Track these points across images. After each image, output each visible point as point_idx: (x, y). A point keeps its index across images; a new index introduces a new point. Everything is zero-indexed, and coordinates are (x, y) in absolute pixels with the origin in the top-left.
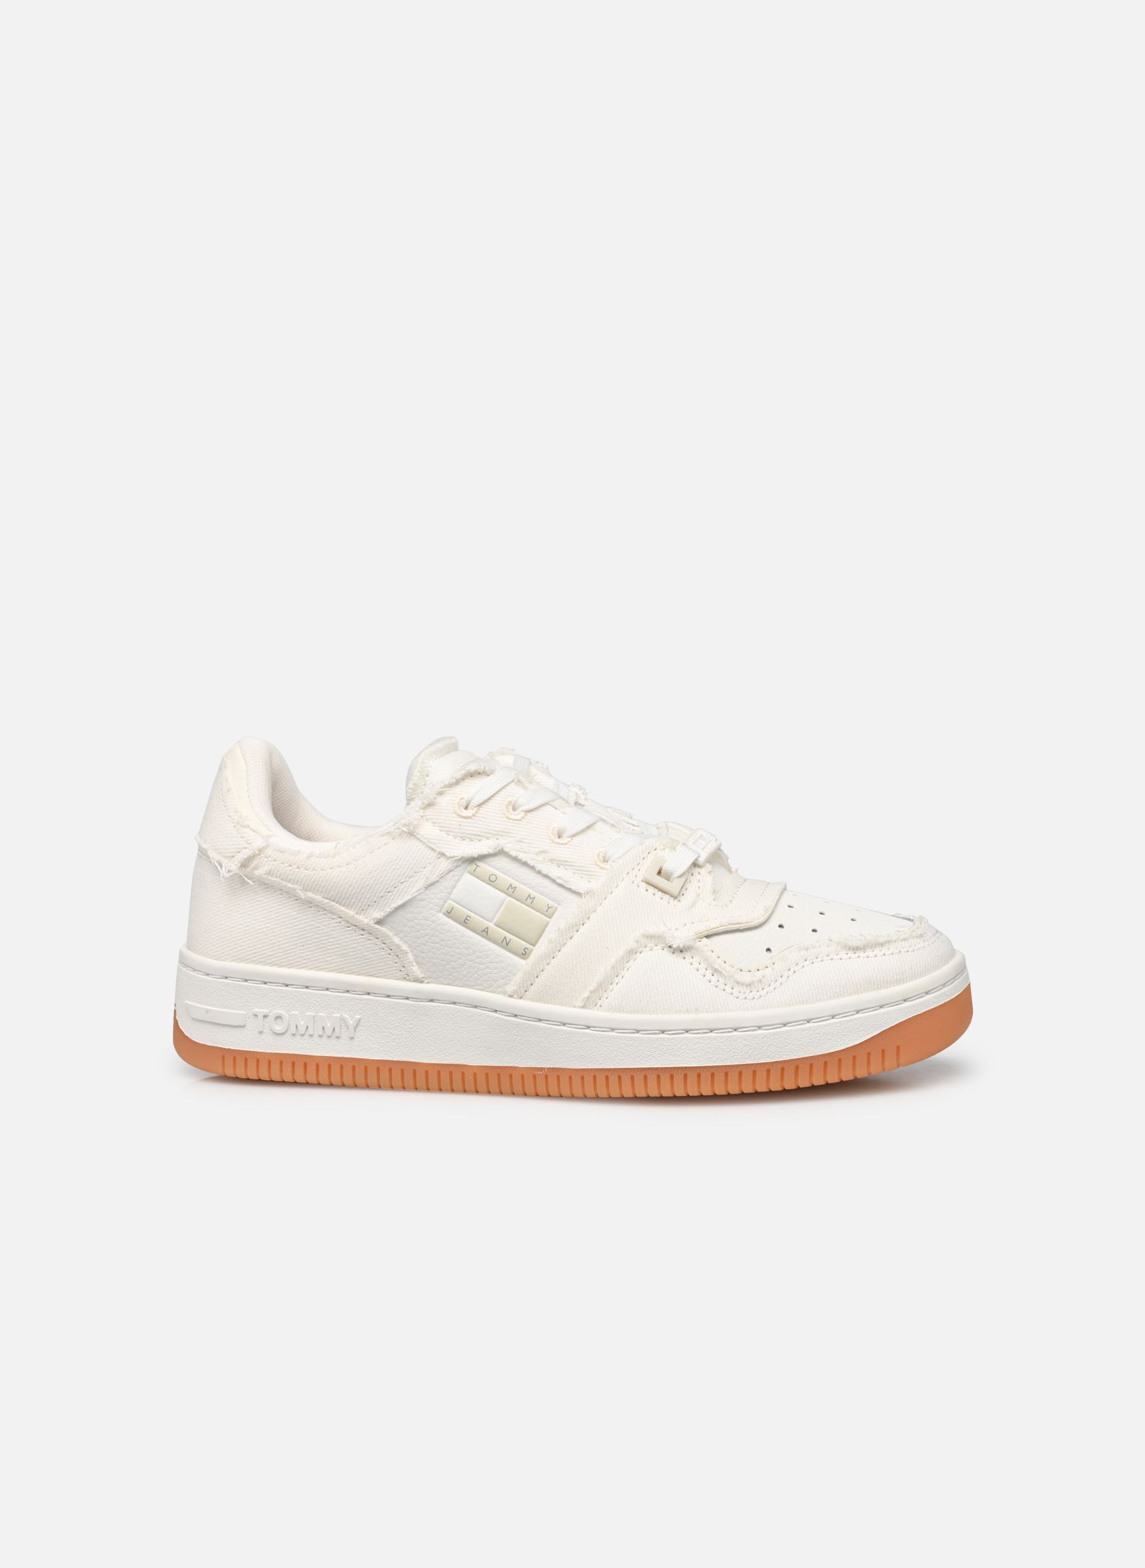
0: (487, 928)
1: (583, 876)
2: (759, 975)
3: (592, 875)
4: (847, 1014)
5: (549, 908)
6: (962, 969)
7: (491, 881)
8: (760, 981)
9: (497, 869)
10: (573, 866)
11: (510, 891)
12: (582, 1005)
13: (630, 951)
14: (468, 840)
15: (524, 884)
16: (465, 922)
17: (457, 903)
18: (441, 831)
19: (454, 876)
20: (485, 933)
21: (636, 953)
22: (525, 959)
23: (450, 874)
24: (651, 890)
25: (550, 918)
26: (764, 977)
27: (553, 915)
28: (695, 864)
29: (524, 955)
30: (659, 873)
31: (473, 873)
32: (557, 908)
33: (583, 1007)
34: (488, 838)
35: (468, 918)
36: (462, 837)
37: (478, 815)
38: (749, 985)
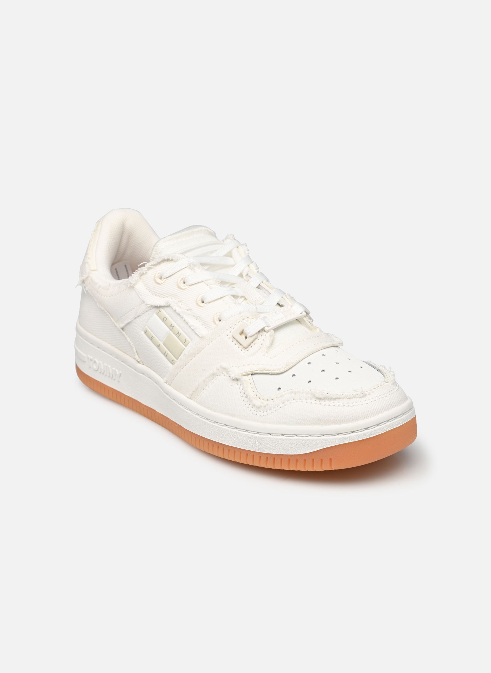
0: (159, 345)
1: (206, 327)
2: (265, 402)
3: (210, 327)
4: (303, 436)
5: (186, 341)
6: (411, 408)
7: (164, 320)
8: (265, 406)
9: (168, 314)
10: (202, 320)
11: (171, 327)
12: (190, 397)
13: (213, 374)
14: (158, 296)
15: (178, 325)
16: (151, 339)
17: (149, 328)
18: (147, 289)
19: (149, 314)
20: (158, 346)
21: (217, 375)
22: (173, 365)
23: (147, 312)
24: (235, 342)
25: (186, 347)
26: (268, 405)
27: (187, 345)
28: (263, 330)
29: (173, 363)
30: (242, 333)
31: (157, 314)
32: (190, 342)
33: (190, 398)
34: (167, 297)
35: (152, 337)
36: (155, 294)
37: (164, 283)
38: (259, 408)
